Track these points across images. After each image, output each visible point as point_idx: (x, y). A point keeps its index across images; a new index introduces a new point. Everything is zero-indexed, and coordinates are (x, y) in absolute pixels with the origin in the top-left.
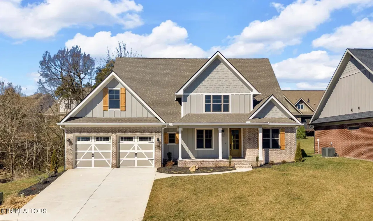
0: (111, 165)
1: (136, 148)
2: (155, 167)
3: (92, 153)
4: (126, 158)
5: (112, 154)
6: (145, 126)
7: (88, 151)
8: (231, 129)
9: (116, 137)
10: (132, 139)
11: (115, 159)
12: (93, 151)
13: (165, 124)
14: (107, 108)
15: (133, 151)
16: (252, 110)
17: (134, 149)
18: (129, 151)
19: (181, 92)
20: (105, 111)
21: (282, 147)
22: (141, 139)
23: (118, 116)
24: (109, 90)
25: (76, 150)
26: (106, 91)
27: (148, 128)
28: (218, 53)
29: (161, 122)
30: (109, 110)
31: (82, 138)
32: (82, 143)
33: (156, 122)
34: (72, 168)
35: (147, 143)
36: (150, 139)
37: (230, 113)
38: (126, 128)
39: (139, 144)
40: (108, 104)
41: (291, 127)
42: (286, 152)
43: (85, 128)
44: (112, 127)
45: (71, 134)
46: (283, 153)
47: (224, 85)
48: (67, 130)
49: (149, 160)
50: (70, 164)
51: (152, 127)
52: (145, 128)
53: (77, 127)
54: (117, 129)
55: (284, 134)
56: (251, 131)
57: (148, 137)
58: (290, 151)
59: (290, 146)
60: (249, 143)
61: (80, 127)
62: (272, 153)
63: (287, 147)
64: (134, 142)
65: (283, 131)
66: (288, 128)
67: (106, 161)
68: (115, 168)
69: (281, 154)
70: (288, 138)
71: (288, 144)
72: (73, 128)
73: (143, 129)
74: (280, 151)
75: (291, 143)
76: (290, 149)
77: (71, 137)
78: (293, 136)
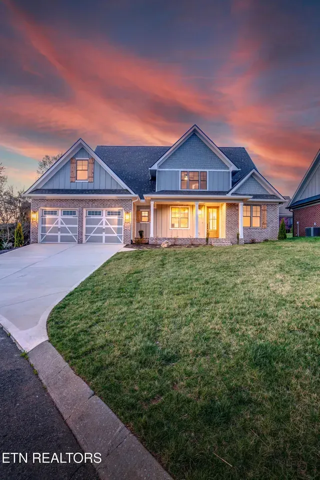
0: (77, 241)
1: (104, 223)
2: (124, 244)
4: (93, 233)
5: (78, 229)
6: (114, 199)
7: (54, 225)
8: (208, 207)
9: (82, 210)
10: (99, 213)
11: (81, 233)
12: (59, 226)
13: (134, 195)
14: (74, 179)
15: (101, 226)
16: (231, 188)
17: (102, 224)
18: (97, 226)
19: (155, 167)
20: (72, 182)
21: (264, 225)
22: (109, 213)
23: (85, 188)
24: (77, 160)
25: (42, 224)
26: (74, 161)
27: (116, 200)
28: (195, 127)
29: (130, 194)
30: (76, 181)
31: (49, 212)
32: (48, 217)
33: (126, 193)
34: (37, 243)
35: (116, 217)
36: (119, 213)
37: (208, 190)
38: (93, 201)
39: (107, 219)
40: (75, 175)
41: (274, 204)
42: (268, 231)
43: (51, 200)
44: (78, 199)
45: (37, 207)
46: (265, 232)
47: (201, 161)
48: (33, 203)
49: (118, 237)
50: (35, 238)
51: (121, 199)
52: (114, 201)
53: (43, 199)
54: (84, 202)
55: (266, 211)
56: (230, 208)
57: (117, 211)
58: (272, 230)
59: (272, 225)
60: (228, 220)
61: (46, 199)
62: (253, 232)
63: (269, 225)
64: (103, 216)
65: (265, 208)
66: (270, 206)
67: (73, 236)
68: (82, 243)
69: (262, 233)
70: (270, 216)
71: (270, 223)
72: (39, 200)
73: (111, 202)
74: (261, 230)
75: (274, 222)
76: (273, 227)
77: (37, 209)
78: (275, 214)
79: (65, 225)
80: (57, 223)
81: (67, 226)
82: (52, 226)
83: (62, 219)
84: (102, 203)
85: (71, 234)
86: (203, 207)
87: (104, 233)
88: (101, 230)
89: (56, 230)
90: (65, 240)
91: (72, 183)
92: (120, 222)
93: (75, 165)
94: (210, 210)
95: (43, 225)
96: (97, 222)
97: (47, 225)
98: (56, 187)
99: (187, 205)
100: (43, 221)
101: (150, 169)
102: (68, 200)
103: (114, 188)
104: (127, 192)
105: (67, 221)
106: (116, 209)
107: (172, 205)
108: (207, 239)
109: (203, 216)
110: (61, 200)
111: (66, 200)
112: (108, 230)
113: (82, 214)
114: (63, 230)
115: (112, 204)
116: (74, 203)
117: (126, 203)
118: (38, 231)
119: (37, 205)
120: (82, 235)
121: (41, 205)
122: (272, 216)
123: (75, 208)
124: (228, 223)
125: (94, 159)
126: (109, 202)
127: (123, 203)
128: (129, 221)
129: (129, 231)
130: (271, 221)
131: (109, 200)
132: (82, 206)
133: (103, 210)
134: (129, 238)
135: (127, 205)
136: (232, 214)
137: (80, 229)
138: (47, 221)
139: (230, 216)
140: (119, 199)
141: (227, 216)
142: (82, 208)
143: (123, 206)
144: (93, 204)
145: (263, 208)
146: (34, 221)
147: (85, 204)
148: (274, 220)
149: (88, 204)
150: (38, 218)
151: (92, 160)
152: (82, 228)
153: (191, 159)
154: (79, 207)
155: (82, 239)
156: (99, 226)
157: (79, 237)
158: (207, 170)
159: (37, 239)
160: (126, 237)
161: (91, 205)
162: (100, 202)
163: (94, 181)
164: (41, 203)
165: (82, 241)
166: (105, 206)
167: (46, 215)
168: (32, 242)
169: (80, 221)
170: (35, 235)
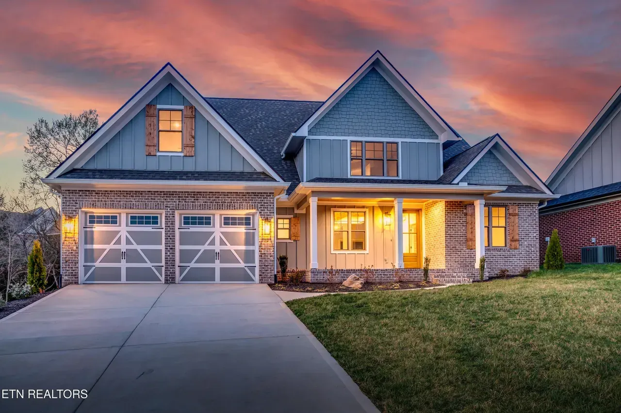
0: (163, 279)
1: (217, 241)
2: (262, 283)
3: (120, 249)
4: (196, 262)
5: (166, 253)
6: (238, 192)
7: (112, 246)
9: (173, 214)
10: (207, 221)
11: (170, 262)
12: (123, 247)
13: (283, 183)
14: (152, 149)
15: (211, 248)
16: (442, 173)
17: (213, 243)
18: (202, 248)
19: (304, 131)
20: (149, 155)
22: (228, 221)
23: (178, 168)
24: (159, 110)
25: (86, 243)
26: (152, 111)
27: (244, 194)
28: (378, 55)
29: (274, 180)
30: (158, 154)
31: (100, 217)
32: (99, 229)
33: (264, 180)
34: (77, 283)
35: (241, 230)
36: (247, 221)
37: (400, 178)
38: (196, 194)
39: (222, 233)
40: (155, 141)
41: (530, 204)
42: (521, 253)
43: (106, 193)
44: (164, 192)
45: (74, 207)
46: (515, 255)
47: (387, 121)
48: (65, 198)
49: (246, 268)
50: (72, 273)
51: (253, 193)
52: (238, 195)
53: (89, 191)
54: (176, 197)
55: (517, 217)
56: (453, 211)
57: (244, 216)
58: (528, 251)
59: (528, 243)
60: (449, 234)
61: (94, 191)
62: (494, 255)
63: (522, 243)
64: (214, 226)
65: (515, 210)
66: (524, 206)
67: (153, 268)
68: (173, 283)
69: (511, 257)
70: (524, 226)
71: (524, 239)
72: (79, 193)
73: (233, 198)
74: (509, 251)
75: (531, 237)
76: (529, 247)
77: (74, 212)
78: (532, 222)
79: (135, 246)
80: (118, 242)
81: (139, 248)
82: (108, 247)
83: (129, 232)
84: (215, 200)
85: (149, 265)
87: (217, 261)
88: (210, 256)
89: (115, 255)
90: (136, 276)
91: (150, 158)
92: (250, 240)
93: (155, 119)
95: (89, 247)
96: (203, 238)
97: (95, 246)
98: (116, 166)
99: (363, 207)
100: (88, 238)
101: (293, 134)
102: (141, 193)
103: (238, 168)
104: (265, 177)
105: (139, 238)
106: (242, 213)
107: (335, 207)
109: (392, 227)
110: (128, 193)
111: (138, 193)
112: (226, 256)
113: (173, 223)
114: (131, 256)
115: (234, 203)
116: (154, 199)
117: (262, 201)
118: (77, 258)
119: (75, 203)
120: (173, 266)
121: (83, 204)
122: (528, 226)
123: (158, 209)
124: (448, 239)
125: (195, 108)
126: (229, 198)
127: (257, 200)
128: (271, 237)
129: (271, 256)
130: (526, 235)
131: (228, 193)
132: (173, 204)
133: (214, 215)
134: (270, 270)
135: (266, 204)
136: (456, 221)
137: (169, 254)
138: (96, 236)
139: (453, 226)
140: (249, 193)
141: (448, 226)
142: (174, 209)
143: (257, 205)
144: (195, 202)
145: (511, 211)
146: (68, 238)
147: (179, 202)
148: (530, 232)
149: (185, 202)
150: (77, 231)
151: (191, 111)
152: (174, 251)
153: (369, 117)
154: (166, 207)
155: (175, 273)
156: (206, 247)
157: (168, 271)
158: (399, 140)
159: (76, 276)
160: (263, 268)
161: (192, 204)
162: (210, 197)
163: (195, 154)
164: (84, 198)
165: (173, 279)
166: (220, 206)
167: (94, 225)
168: (65, 280)
169: (169, 236)
170: (72, 268)
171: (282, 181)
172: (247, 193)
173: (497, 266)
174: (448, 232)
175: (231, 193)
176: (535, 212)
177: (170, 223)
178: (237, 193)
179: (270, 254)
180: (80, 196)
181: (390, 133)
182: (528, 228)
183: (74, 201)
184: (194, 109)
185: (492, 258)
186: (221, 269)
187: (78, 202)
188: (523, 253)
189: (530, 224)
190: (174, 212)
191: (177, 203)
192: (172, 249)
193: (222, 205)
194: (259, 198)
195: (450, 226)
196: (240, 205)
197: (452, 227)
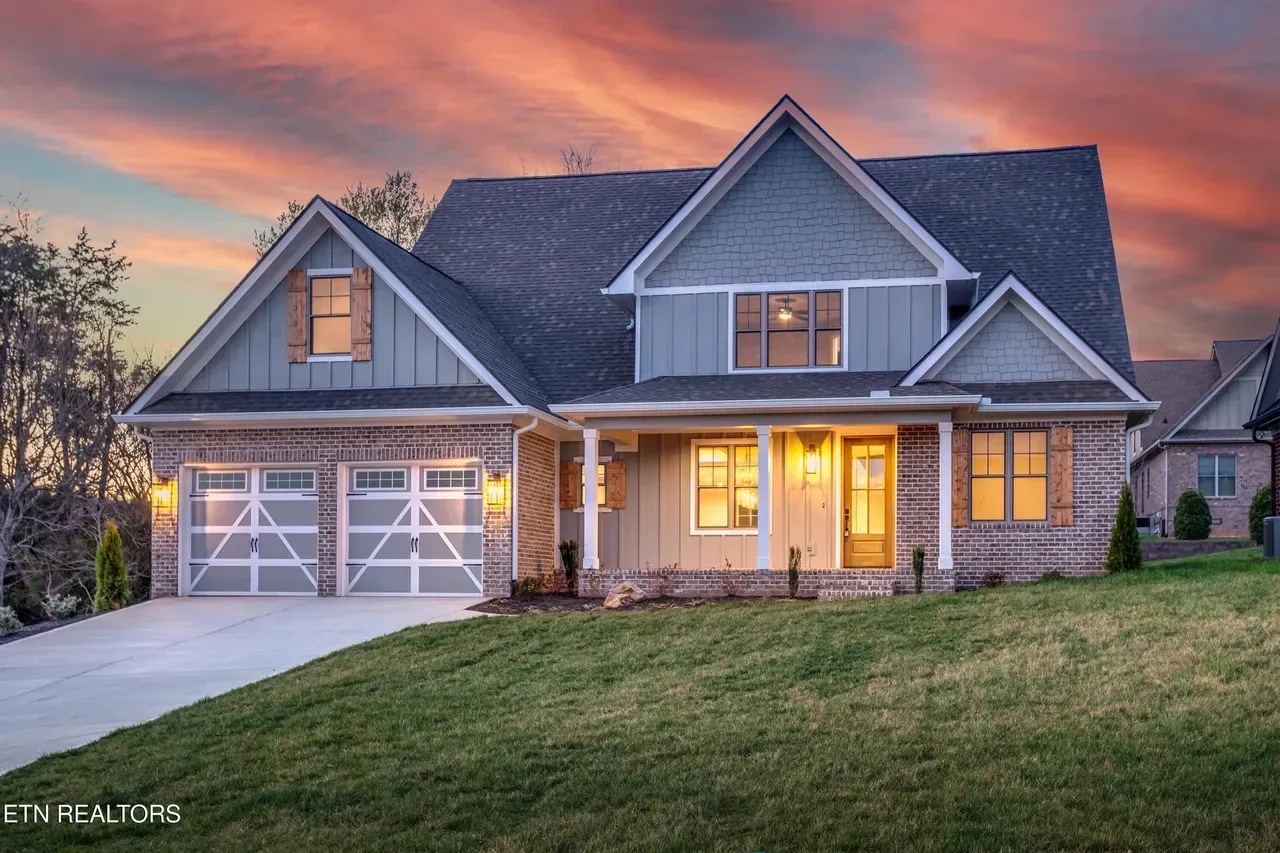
0: (316, 587)
1: (415, 518)
2: (487, 596)
3: (250, 534)
4: (377, 557)
5: (321, 541)
6: (447, 424)
7: (235, 528)
8: (849, 441)
9: (333, 470)
10: (398, 480)
11: (329, 558)
12: (255, 530)
13: (517, 408)
14: (300, 351)
15: (404, 529)
17: (406, 521)
18: (389, 530)
19: (627, 283)
20: (294, 362)
21: (1059, 514)
22: (435, 480)
23: (342, 383)
24: (312, 278)
25: (194, 523)
26: (300, 281)
27: (456, 429)
28: (786, 106)
29: (503, 402)
30: (311, 359)
31: (216, 477)
32: (214, 496)
34: (175, 594)
35: (457, 494)
36: (468, 479)
37: (845, 368)
38: (371, 432)
39: (426, 502)
40: (305, 336)
41: (1106, 422)
42: (1080, 535)
43: (222, 434)
44: (318, 429)
45: (172, 461)
46: (1065, 540)
47: (818, 245)
48: (158, 445)
49: (466, 569)
50: (168, 576)
51: (474, 426)
52: (447, 431)
53: (195, 431)
54: (337, 438)
55: (1070, 453)
56: (916, 443)
57: (463, 469)
58: (1098, 531)
59: (1097, 511)
60: (905, 495)
61: (203, 431)
62: (1013, 541)
63: (1083, 512)
64: (409, 490)
65: (1066, 438)
66: (1090, 428)
67: (303, 568)
68: (334, 595)
69: (1054, 545)
70: (1089, 474)
71: (1087, 502)
72: (179, 436)
73: (438, 436)
74: (1049, 531)
75: (1105, 497)
76: (1100, 521)
77: (172, 470)
78: (1111, 464)
79: (273, 528)
80: (246, 521)
81: (280, 530)
82: (230, 530)
83: (264, 503)
84: (404, 441)
85: (296, 561)
86: (828, 439)
87: (415, 556)
88: (401, 545)
89: (242, 545)
90: (275, 581)
91: (294, 366)
92: (471, 513)
93: (304, 296)
94: (858, 450)
95: (198, 530)
96: (389, 512)
97: (209, 529)
98: (239, 384)
99: (756, 437)
100: (197, 513)
101: (602, 291)
102: (278, 432)
103: (447, 380)
104: (490, 396)
105: (281, 512)
106: (458, 463)
107: (699, 436)
108: (793, 574)
110: (258, 433)
111: (276, 432)
112: (431, 545)
113: (333, 484)
114: (267, 545)
115: (438, 445)
116: (302, 443)
117: (490, 440)
118: (176, 551)
119: (174, 454)
120: (333, 564)
121: (184, 454)
122: (1097, 474)
123: (308, 460)
124: (903, 504)
125: (373, 271)
126: (430, 436)
127: (480, 439)
128: (504, 508)
129: (504, 546)
130: (1093, 493)
131: (428, 427)
132: (333, 452)
133: (409, 468)
134: (504, 573)
135: (496, 447)
136: (922, 467)
137: (325, 542)
138: (210, 511)
139: (915, 476)
140: (467, 426)
141: (904, 476)
142: (334, 460)
143: (481, 448)
144: (370, 446)
145: (1054, 441)
146: (163, 515)
147: (344, 446)
148: (1104, 488)
149: (353, 446)
150: (175, 504)
151: (364, 276)
152: (335, 537)
153: (777, 239)
154: (321, 456)
155: (335, 577)
156: (395, 528)
157: (324, 572)
158: (844, 285)
159: (174, 582)
160: (490, 568)
161: (365, 449)
162: (396, 437)
163: (372, 356)
164: (188, 445)
165: (333, 587)
166: (414, 452)
167: (208, 490)
168: (157, 590)
169: (326, 510)
170: (167, 568)
171: (517, 404)
172: (463, 426)
173: (1020, 564)
174: (904, 490)
175: (434, 427)
176: (1116, 441)
177: (329, 486)
178: (445, 426)
179: (504, 541)
180: (181, 440)
181: (825, 269)
182: (1099, 478)
183: (171, 450)
184: (370, 274)
185: (1008, 545)
186: (422, 569)
187: (177, 452)
188: (1084, 534)
189: (1103, 469)
190: (336, 465)
191: (340, 449)
192: (330, 533)
193: (418, 450)
194: (485, 435)
195: (909, 476)
196: (449, 449)
197: (912, 478)
